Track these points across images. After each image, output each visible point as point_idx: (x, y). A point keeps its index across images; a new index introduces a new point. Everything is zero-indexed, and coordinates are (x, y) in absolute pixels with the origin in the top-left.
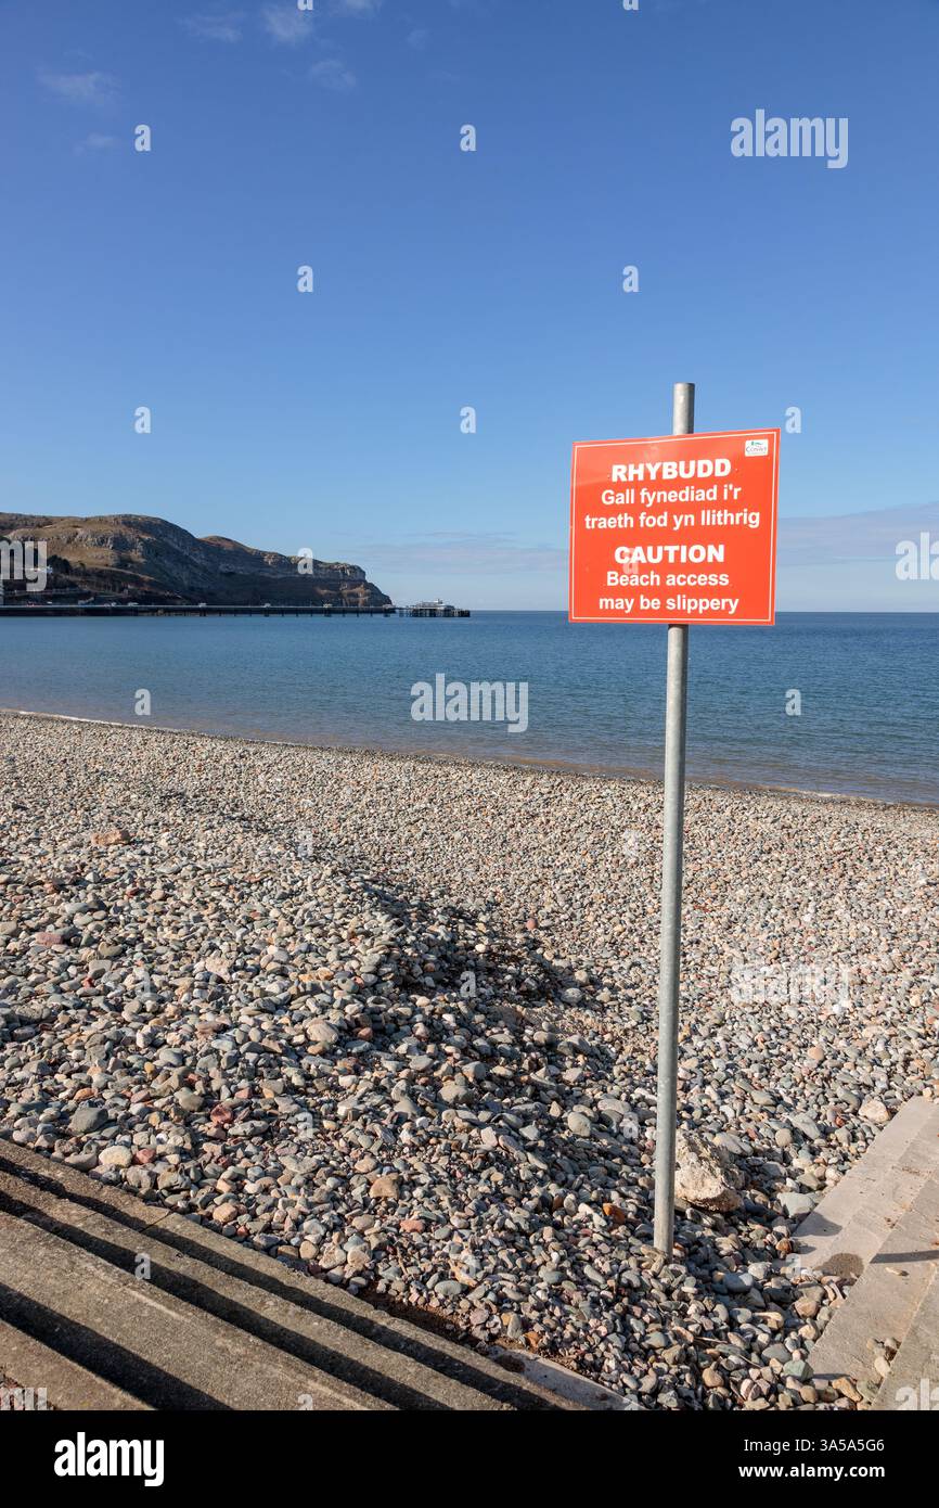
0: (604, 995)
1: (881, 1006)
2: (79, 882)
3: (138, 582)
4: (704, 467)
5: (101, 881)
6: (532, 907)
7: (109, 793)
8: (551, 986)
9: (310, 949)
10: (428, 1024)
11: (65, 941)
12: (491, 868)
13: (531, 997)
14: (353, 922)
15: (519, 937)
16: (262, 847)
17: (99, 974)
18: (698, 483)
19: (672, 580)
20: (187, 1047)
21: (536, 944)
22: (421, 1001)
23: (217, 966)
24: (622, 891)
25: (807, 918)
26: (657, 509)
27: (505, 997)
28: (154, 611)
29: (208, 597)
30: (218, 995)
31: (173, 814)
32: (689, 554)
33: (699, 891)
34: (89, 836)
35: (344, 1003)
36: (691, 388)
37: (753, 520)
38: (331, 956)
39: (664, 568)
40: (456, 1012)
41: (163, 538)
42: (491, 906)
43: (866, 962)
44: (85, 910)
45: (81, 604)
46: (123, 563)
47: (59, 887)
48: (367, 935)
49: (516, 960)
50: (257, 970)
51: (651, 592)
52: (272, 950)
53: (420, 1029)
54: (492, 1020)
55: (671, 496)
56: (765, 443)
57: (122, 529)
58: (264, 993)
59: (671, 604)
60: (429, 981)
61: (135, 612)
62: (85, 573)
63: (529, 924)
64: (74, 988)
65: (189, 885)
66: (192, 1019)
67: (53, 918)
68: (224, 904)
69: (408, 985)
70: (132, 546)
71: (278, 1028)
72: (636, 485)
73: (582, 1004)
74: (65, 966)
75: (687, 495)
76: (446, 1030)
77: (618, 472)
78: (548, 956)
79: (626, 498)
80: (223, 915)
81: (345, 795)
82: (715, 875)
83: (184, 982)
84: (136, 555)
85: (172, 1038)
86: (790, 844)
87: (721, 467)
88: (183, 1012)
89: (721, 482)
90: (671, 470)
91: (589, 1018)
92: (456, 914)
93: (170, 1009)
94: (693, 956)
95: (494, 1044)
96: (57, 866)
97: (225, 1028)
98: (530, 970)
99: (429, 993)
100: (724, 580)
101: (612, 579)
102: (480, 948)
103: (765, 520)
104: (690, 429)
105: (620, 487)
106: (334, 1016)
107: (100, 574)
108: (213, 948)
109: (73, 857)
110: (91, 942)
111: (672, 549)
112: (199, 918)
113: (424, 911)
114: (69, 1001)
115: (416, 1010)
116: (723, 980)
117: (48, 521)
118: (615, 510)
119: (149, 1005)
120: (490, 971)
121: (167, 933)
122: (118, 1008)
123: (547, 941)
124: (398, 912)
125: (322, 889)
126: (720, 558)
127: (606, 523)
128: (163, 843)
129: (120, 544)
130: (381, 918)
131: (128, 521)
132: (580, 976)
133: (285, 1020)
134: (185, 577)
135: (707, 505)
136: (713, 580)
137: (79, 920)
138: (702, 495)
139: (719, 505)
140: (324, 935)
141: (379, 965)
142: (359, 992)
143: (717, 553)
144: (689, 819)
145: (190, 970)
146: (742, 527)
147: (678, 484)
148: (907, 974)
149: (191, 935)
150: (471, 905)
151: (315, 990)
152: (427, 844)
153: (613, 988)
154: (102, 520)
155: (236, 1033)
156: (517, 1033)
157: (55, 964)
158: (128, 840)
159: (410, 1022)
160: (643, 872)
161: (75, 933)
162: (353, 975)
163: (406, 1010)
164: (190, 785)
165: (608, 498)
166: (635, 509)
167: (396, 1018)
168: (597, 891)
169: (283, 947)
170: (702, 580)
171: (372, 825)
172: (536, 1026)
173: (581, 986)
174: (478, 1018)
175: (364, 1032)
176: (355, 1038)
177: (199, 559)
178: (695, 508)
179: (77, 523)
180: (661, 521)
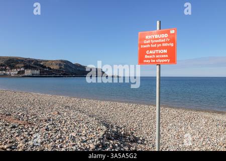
0: (145, 142)
1: (198, 145)
2: (49, 120)
3: (63, 71)
4: (163, 36)
5: (53, 120)
6: (132, 127)
7: (56, 106)
8: (136, 140)
9: (91, 132)
10: (112, 146)
11: (46, 130)
12: (125, 120)
13: (132, 142)
14: (99, 127)
15: (130, 132)
16: (83, 115)
17: (52, 135)
18: (162, 38)
19: (157, 56)
20: (67, 148)
21: (133, 133)
22: (111, 141)
23: (74, 134)
24: (149, 124)
25: (183, 129)
26: (154, 44)
27: (127, 142)
28: (65, 77)
29: (75, 74)
30: (74, 139)
31: (67, 109)
32: (160, 51)
33: (163, 124)
34: (52, 113)
35: (97, 141)
36: (160, 22)
37: (172, 45)
38: (95, 133)
39: (156, 54)
40: (118, 144)
41: (67, 64)
42: (124, 126)
43: (195, 137)
44: (50, 125)
45: (53, 75)
46: (60, 68)
47: (46, 121)
48: (101, 130)
49: (129, 135)
50: (81, 135)
51: (153, 59)
52: (84, 132)
53: (111, 146)
54: (125, 146)
55: (157, 41)
56: (174, 31)
57: (61, 62)
58: (82, 139)
59: (157, 61)
60: (113, 138)
61: (62, 77)
62: (53, 70)
63: (132, 130)
64: (47, 138)
65: (69, 121)
66: (68, 143)
67: (44, 126)
68: (75, 124)
69: (109, 139)
70: (62, 65)
71: (84, 145)
72: (150, 39)
73: (141, 143)
74: (46, 134)
75: (160, 41)
76: (116, 147)
77: (147, 37)
78: (135, 135)
79: (149, 42)
80: (75, 126)
81: (98, 107)
82: (166, 121)
83: (68, 137)
84: (63, 67)
85: (65, 146)
86: (180, 116)
87: (166, 35)
88: (67, 142)
89: (166, 38)
90: (156, 36)
91: (143, 146)
92: (118, 127)
93: (65, 141)
94: (162, 136)
95: (125, 150)
96: (46, 117)
97: (75, 145)
98: (131, 137)
99: (113, 140)
100: (167, 56)
101: (146, 57)
102: (122, 133)
103: (174, 45)
104: (160, 29)
105: (147, 40)
106: (95, 143)
107: (56, 70)
108: (73, 131)
109: (49, 116)
110: (51, 130)
111: (157, 51)
112: (71, 126)
113: (112, 126)
114: (46, 140)
115: (110, 143)
116: (168, 140)
117: (48, 61)
118: (146, 44)
119: (61, 141)
120: (124, 137)
121: (65, 129)
122: (55, 141)
123: (135, 133)
124: (107, 126)
125: (93, 122)
126: (166, 52)
127: (145, 46)
128: (65, 114)
129: (60, 65)
130: (104, 127)
131: (61, 61)
132: (141, 139)
133: (86, 144)
134: (71, 70)
135: (163, 42)
136: (165, 56)
137: (49, 127)
138: (162, 41)
139: (165, 42)
140: (94, 130)
141: (103, 135)
142: (99, 139)
143: (165, 51)
144: (161, 111)
145: (69, 135)
146: (170, 46)
147: (158, 39)
148: (202, 139)
149: (69, 129)
150: (121, 126)
151: (92, 139)
152: (113, 115)
153: (147, 141)
154: (57, 61)
155: (76, 146)
156: (129, 148)
157: (44, 133)
158: (59, 113)
159: (109, 145)
160: (152, 121)
161: (48, 128)
162: (98, 136)
163: (108, 143)
164: (70, 105)
165: (145, 42)
166: (150, 44)
167: (106, 144)
168: (144, 124)
169: (86, 132)
170: (163, 56)
171: (103, 112)
172: (133, 147)
173: (141, 140)
174: (122, 145)
175: (100, 146)
176: (99, 147)
177: (74, 67)
178: (161, 43)
179: (52, 61)
180: (155, 46)
